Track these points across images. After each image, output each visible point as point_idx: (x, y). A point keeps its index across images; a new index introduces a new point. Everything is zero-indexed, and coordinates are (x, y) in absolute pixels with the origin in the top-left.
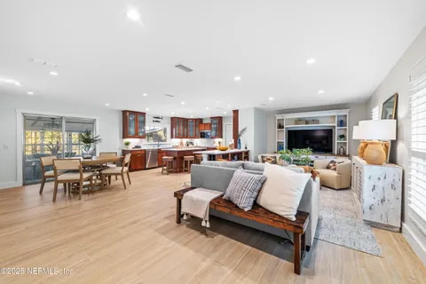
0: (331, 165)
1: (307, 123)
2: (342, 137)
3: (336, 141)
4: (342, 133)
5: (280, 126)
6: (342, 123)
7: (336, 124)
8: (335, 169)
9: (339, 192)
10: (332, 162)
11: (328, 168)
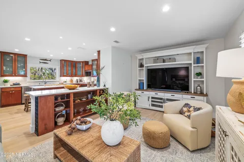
0: (185, 109)
1: (164, 61)
2: (199, 74)
3: (193, 79)
4: (199, 70)
5: (141, 66)
6: (198, 61)
7: (192, 62)
8: (189, 117)
9: (195, 155)
10: (187, 105)
11: (181, 112)
